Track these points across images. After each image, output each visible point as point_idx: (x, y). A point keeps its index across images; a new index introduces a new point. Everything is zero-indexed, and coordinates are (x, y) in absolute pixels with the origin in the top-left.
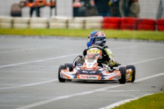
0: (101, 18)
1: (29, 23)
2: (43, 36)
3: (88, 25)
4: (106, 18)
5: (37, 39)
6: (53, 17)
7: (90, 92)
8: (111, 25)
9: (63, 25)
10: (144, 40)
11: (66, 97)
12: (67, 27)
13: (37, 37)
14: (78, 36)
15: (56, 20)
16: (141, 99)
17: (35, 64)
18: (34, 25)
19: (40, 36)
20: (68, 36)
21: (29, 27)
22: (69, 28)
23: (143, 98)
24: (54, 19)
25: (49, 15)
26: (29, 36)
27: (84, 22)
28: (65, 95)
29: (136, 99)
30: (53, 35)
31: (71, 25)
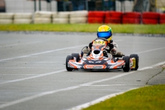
0: (85, 12)
1: (13, 18)
2: (27, 32)
3: (73, 19)
4: (91, 12)
5: (21, 35)
6: (37, 12)
7: (75, 87)
8: (96, 19)
9: (47, 20)
10: (129, 33)
11: (51, 92)
12: (52, 21)
13: (21, 33)
14: (63, 31)
15: (40, 15)
16: (126, 93)
17: (19, 60)
18: (18, 21)
19: (25, 32)
20: (52, 31)
21: (13, 23)
22: (54, 23)
23: (129, 92)
24: (38, 14)
25: (33, 10)
26: (14, 31)
27: (69, 17)
28: (50, 90)
29: (122, 93)
30: (37, 30)
31: (55, 20)
